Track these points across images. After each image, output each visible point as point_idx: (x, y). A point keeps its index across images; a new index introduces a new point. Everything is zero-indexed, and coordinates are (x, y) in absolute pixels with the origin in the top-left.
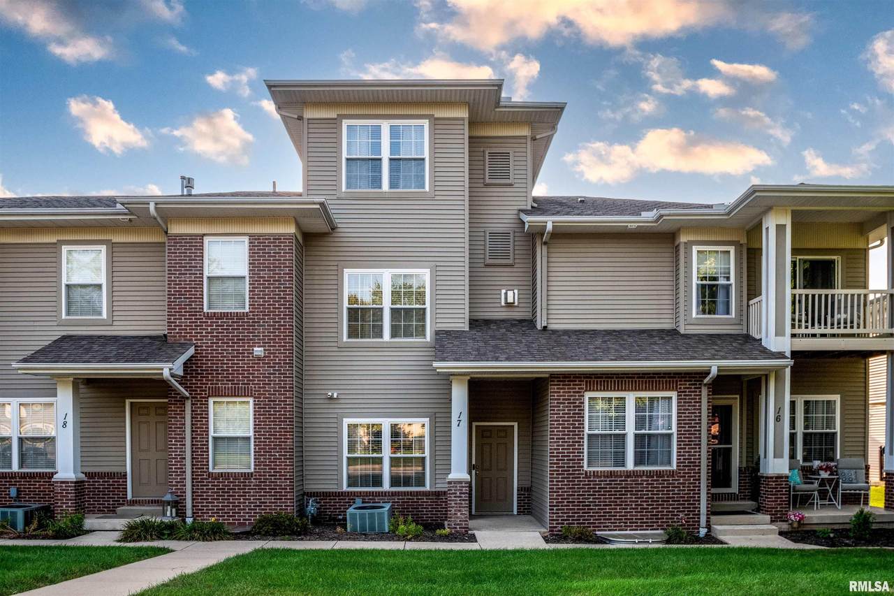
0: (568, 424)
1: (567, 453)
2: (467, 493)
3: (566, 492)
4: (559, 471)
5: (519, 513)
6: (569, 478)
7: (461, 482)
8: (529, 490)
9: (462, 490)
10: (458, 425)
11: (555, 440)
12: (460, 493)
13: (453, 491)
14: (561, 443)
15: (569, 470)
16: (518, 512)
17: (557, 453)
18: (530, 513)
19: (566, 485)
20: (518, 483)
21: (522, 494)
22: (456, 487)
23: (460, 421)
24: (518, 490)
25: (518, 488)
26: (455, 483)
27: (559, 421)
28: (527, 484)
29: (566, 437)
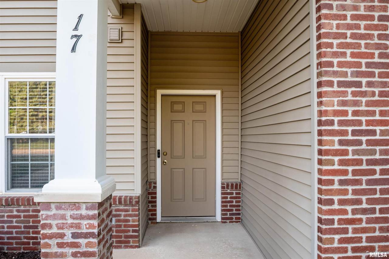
0: (367, 46)
1: (368, 123)
2: (92, 235)
3: (364, 230)
4: (345, 172)
5: (224, 219)
6: (374, 192)
7: (76, 205)
8: (237, 186)
9: (78, 226)
10: (73, 49)
11: (336, 88)
12: (74, 235)
13: (55, 230)
14: (350, 97)
15: (374, 172)
16: (222, 219)
17: (341, 123)
18: (239, 220)
19: (364, 211)
20: (222, 175)
21: (228, 194)
22: (63, 217)
23: (78, 37)
24: (223, 188)
25: (222, 184)
26: (60, 206)
27: (344, 36)
28: (235, 178)
29: (364, 80)
